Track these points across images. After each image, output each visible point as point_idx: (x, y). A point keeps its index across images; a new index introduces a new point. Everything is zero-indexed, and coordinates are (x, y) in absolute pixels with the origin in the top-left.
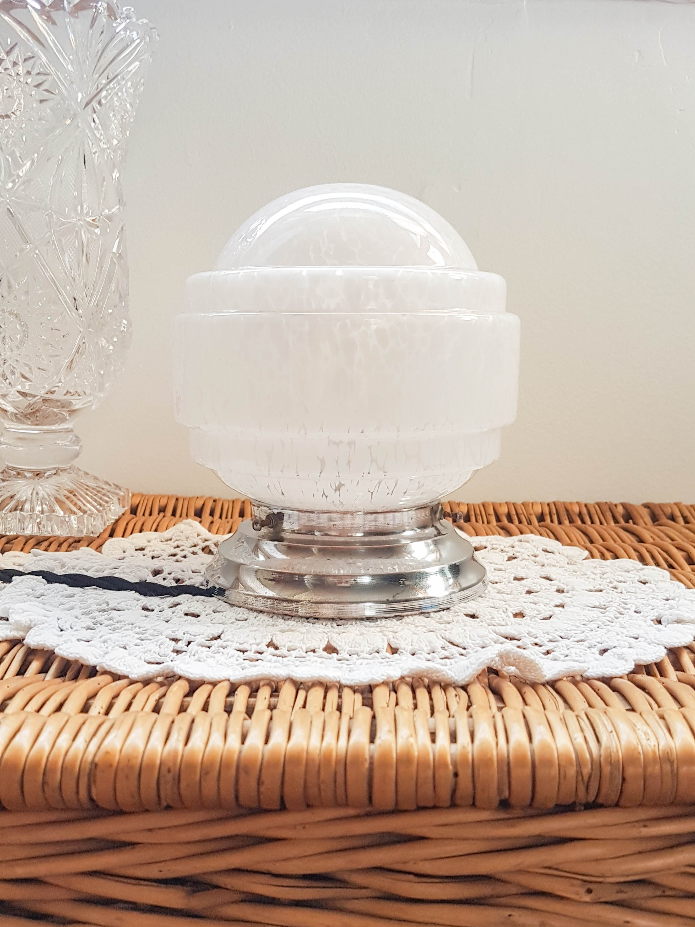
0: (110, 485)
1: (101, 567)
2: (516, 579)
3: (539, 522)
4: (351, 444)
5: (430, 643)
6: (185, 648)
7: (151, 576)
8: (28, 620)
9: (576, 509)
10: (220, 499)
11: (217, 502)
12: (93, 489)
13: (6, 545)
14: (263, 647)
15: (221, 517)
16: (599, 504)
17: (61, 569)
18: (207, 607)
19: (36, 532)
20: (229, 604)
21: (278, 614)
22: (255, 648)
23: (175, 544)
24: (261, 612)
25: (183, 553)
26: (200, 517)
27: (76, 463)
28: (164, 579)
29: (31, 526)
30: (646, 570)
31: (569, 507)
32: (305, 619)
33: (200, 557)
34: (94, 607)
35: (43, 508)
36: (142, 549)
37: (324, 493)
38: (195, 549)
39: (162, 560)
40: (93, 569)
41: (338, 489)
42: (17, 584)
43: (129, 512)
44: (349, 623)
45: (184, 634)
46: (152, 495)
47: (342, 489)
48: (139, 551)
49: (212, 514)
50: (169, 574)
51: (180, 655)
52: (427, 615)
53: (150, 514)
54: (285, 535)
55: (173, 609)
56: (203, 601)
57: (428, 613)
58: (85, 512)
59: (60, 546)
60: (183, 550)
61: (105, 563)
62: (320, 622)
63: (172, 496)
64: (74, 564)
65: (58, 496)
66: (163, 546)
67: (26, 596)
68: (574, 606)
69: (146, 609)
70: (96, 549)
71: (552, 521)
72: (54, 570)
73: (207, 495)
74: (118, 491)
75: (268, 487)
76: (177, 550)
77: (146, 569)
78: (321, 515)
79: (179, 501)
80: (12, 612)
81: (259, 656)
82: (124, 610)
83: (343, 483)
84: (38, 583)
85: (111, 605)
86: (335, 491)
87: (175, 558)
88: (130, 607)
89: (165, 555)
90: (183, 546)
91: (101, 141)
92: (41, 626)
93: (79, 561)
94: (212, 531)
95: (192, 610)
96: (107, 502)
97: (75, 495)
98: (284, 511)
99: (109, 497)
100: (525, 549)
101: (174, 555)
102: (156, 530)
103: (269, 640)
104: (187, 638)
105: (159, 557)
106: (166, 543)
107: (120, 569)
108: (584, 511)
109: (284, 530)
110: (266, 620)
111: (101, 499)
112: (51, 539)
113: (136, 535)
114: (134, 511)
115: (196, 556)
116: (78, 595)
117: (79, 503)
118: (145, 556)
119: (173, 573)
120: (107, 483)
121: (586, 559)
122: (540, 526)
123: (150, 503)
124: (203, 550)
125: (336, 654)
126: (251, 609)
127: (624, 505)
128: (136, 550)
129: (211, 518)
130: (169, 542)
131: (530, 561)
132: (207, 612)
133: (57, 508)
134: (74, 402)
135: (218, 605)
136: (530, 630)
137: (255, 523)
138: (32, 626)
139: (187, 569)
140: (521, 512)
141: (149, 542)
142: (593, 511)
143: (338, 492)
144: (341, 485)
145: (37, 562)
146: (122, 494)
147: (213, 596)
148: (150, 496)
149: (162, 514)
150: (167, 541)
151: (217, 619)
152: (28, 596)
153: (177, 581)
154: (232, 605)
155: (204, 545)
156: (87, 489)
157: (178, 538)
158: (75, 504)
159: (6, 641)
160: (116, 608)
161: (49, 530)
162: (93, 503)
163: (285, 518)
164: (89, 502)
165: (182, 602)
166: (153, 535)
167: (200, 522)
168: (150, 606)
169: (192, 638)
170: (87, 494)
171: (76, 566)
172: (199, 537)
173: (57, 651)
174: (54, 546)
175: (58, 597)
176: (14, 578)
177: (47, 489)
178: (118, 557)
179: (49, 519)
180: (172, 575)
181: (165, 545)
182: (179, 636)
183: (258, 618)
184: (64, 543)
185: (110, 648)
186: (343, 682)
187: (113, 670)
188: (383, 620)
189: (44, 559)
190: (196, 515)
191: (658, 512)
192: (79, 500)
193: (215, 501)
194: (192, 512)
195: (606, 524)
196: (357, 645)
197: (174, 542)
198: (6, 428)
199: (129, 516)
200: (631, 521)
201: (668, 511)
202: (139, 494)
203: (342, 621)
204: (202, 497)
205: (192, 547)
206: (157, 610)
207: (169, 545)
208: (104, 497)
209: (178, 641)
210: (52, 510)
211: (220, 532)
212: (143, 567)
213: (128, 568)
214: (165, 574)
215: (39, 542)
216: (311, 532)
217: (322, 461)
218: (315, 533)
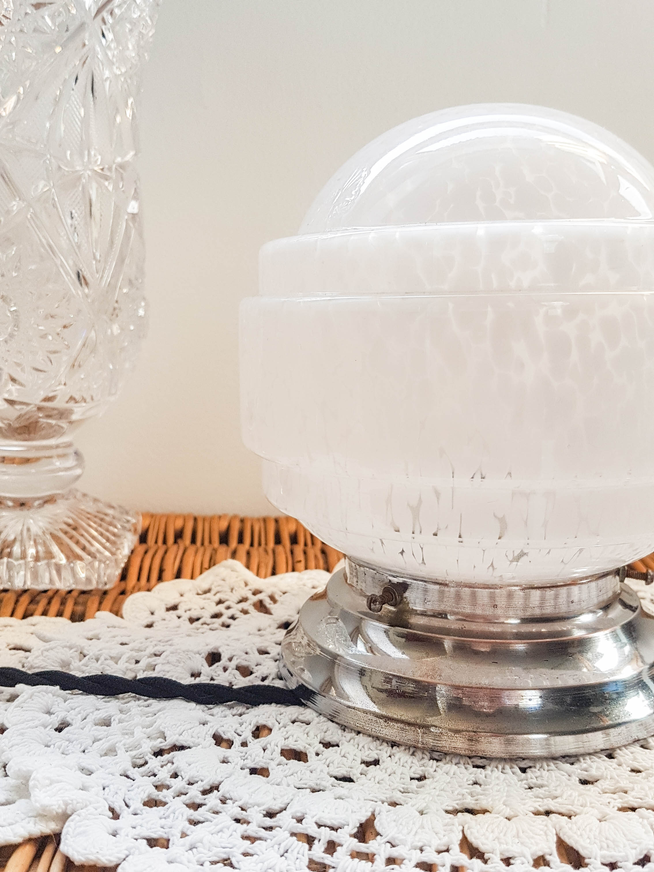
0: (114, 508)
6: (329, 859)
7: (206, 665)
8: (61, 802)
10: (247, 518)
11: (245, 521)
12: (96, 517)
14: (460, 857)
15: (252, 544)
17: (80, 661)
18: (311, 734)
19: (29, 583)
20: (337, 723)
21: (423, 750)
22: (447, 860)
23: (217, 598)
24: (394, 744)
25: (230, 612)
26: (229, 546)
27: (76, 486)
28: (225, 669)
29: (22, 573)
33: (254, 617)
34: (147, 746)
35: (37, 552)
36: (174, 608)
38: (244, 606)
39: (208, 627)
41: (516, 559)
43: (139, 542)
44: (538, 766)
45: (319, 826)
46: (164, 516)
48: (171, 612)
49: (241, 540)
50: (230, 659)
53: (165, 542)
54: (413, 618)
55: (261, 740)
56: (297, 720)
58: (94, 557)
59: (63, 603)
60: (228, 608)
61: (137, 644)
62: (493, 764)
63: (189, 515)
64: (96, 651)
65: (56, 532)
66: (200, 601)
67: (43, 728)
69: (219, 740)
72: (69, 664)
75: (402, 552)
76: (221, 608)
77: (198, 655)
79: (198, 521)
80: (35, 786)
82: (189, 748)
83: (526, 551)
85: (172, 738)
86: (512, 562)
87: (220, 621)
88: (197, 740)
89: (206, 615)
90: (227, 600)
91: (113, 64)
92: (81, 814)
93: (101, 643)
94: (250, 568)
95: (291, 744)
96: (114, 535)
97: (75, 529)
99: (116, 528)
101: (217, 616)
102: (180, 576)
103: (460, 837)
104: (325, 834)
105: (199, 619)
106: (204, 596)
107: (163, 656)
111: (107, 531)
112: (50, 594)
113: (157, 587)
114: (143, 539)
115: (249, 616)
116: (117, 718)
117: (83, 541)
118: (181, 619)
119: (235, 658)
120: (109, 505)
123: (163, 527)
124: (255, 605)
128: (167, 609)
130: (208, 595)
132: (315, 749)
133: (55, 549)
134: (76, 410)
135: (324, 728)
137: (373, 600)
138: (69, 812)
139: (251, 649)
141: (181, 596)
144: (522, 554)
145: (46, 653)
146: (133, 520)
148: (162, 516)
149: (181, 544)
150: (206, 592)
151: (336, 763)
152: (46, 727)
153: (239, 669)
154: (343, 727)
155: (255, 599)
156: (89, 518)
157: (219, 589)
158: (77, 543)
159: (28, 841)
160: (178, 745)
161: (47, 581)
162: (100, 538)
163: (409, 590)
164: (93, 537)
166: (184, 583)
168: (224, 733)
170: (90, 526)
172: (248, 588)
174: (54, 606)
175: (89, 726)
177: (40, 524)
178: (145, 622)
179: (46, 566)
180: (234, 663)
181: (204, 599)
183: (396, 758)
184: (69, 598)
189: (55, 647)
190: (222, 542)
192: (82, 535)
193: (241, 521)
194: (216, 539)
197: (215, 595)
203: (525, 761)
204: (225, 516)
205: (240, 601)
206: (237, 741)
207: (209, 599)
208: (111, 528)
209: (310, 840)
210: (50, 555)
211: (263, 571)
212: (192, 651)
213: (172, 653)
214: (224, 661)
215: (33, 600)
216: (442, 615)
217: (502, 521)
218: (449, 616)
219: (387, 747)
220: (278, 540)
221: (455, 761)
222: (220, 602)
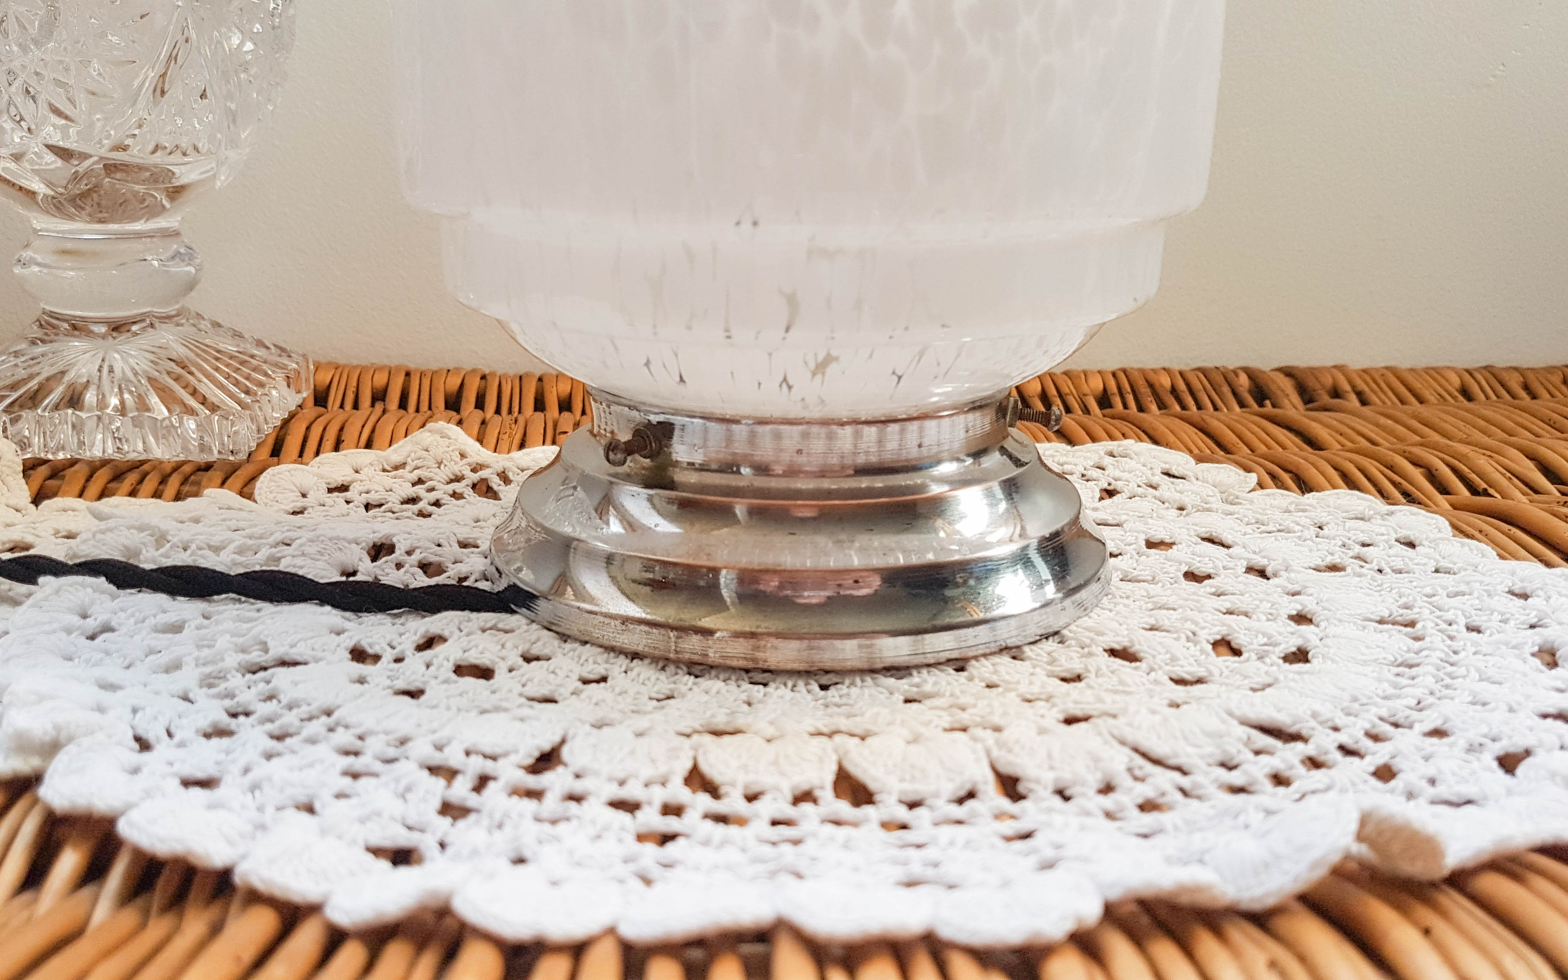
0: (268, 348)
1: (250, 542)
3: (1101, 409)
6: (472, 800)
7: (367, 560)
8: (51, 725)
9: (1166, 382)
10: (493, 374)
11: (488, 378)
12: (231, 357)
13: (48, 482)
14: (680, 793)
15: (498, 411)
16: (1203, 371)
17: (157, 550)
18: (509, 645)
19: (110, 451)
20: (557, 633)
21: (677, 663)
22: (659, 796)
23: (414, 476)
24: (635, 656)
25: (433, 496)
26: (458, 411)
27: (192, 302)
28: (399, 566)
29: (99, 439)
31: (1153, 377)
32: (743, 674)
33: (469, 503)
34: (232, 660)
35: (122, 402)
36: (343, 488)
37: (785, 380)
38: (458, 487)
39: (390, 514)
40: (231, 548)
41: (821, 368)
42: (46, 599)
43: (311, 402)
45: (468, 753)
46: (356, 367)
47: (832, 369)
48: (336, 494)
49: (480, 404)
50: (409, 553)
51: (461, 824)
53: (356, 406)
54: (681, 476)
55: (428, 654)
56: (494, 628)
58: (214, 409)
59: (163, 481)
60: (431, 490)
61: (258, 530)
62: (779, 679)
63: (398, 368)
64: (186, 536)
65: (156, 375)
66: (387, 480)
67: (64, 635)
69: (359, 655)
70: (241, 494)
71: (1126, 407)
72: (137, 553)
73: (468, 367)
74: (285, 361)
75: (647, 364)
76: (420, 490)
77: (354, 545)
78: (760, 429)
79: (412, 376)
81: (671, 824)
82: (306, 664)
83: (834, 353)
84: (97, 595)
85: (277, 650)
86: (814, 374)
87: (415, 508)
88: (320, 654)
89: (393, 502)
90: (431, 480)
92: (86, 741)
93: (199, 528)
94: (485, 441)
95: (474, 657)
96: (261, 385)
97: (190, 372)
98: (677, 420)
99: (266, 375)
100: (1130, 472)
101: (413, 500)
102: (369, 445)
103: (689, 765)
104: (476, 765)
105: (381, 505)
106: (395, 473)
107: (294, 546)
108: (1182, 386)
109: (676, 464)
110: (653, 679)
111: (247, 379)
112: (146, 467)
113: (328, 456)
114: (321, 398)
115: (462, 502)
116: (193, 624)
117: (203, 389)
118: (351, 504)
119: (418, 551)
120: (260, 344)
121: (1253, 490)
123: (354, 383)
124: (474, 486)
125: (872, 807)
126: (610, 649)
127: (1248, 371)
128: (330, 491)
129: (478, 413)
130: (400, 471)
131: (1149, 498)
132: (509, 663)
133: (154, 400)
134: (174, 169)
135: (534, 638)
137: (611, 447)
138: (63, 740)
139: (448, 538)
141: (357, 472)
142: (1196, 385)
143: (819, 377)
144: (829, 359)
145: (99, 536)
146: (294, 366)
147: (513, 612)
148: (354, 367)
149: (379, 406)
150: (396, 468)
151: (536, 681)
152: (71, 634)
153: (425, 567)
154: (565, 637)
155: (475, 477)
156: (217, 359)
157: (418, 463)
158: (194, 393)
160: (287, 658)
161: (140, 447)
162: (232, 388)
163: (677, 433)
165: (446, 633)
166: (364, 456)
167: (460, 423)
168: (371, 645)
169: (489, 767)
170: (217, 369)
171: (191, 541)
172: (465, 461)
173: (124, 828)
174: (150, 483)
175: (144, 633)
176: (42, 580)
177: (131, 360)
178: (290, 507)
179: (137, 423)
180: (416, 557)
181: (394, 477)
182: (453, 757)
183: (632, 674)
184: (175, 475)
185: (270, 810)
187: (278, 893)
189: (116, 528)
190: (447, 407)
191: (1311, 383)
192: (201, 382)
193: (483, 377)
194: (440, 402)
195: (1225, 410)
197: (411, 472)
198: (35, 231)
199: (311, 411)
200: (1268, 402)
201: (1328, 381)
202: (329, 364)
204: (457, 370)
205: (452, 481)
206: (388, 655)
207: (401, 477)
208: (255, 375)
209: (450, 774)
210: (143, 406)
211: (504, 445)
212: (344, 539)
213: (311, 541)
214: (399, 554)
215: (118, 476)
216: (730, 467)
217: (792, 301)
218: (742, 470)
219: (623, 661)
220: (540, 405)
221: (722, 676)
222: (420, 481)
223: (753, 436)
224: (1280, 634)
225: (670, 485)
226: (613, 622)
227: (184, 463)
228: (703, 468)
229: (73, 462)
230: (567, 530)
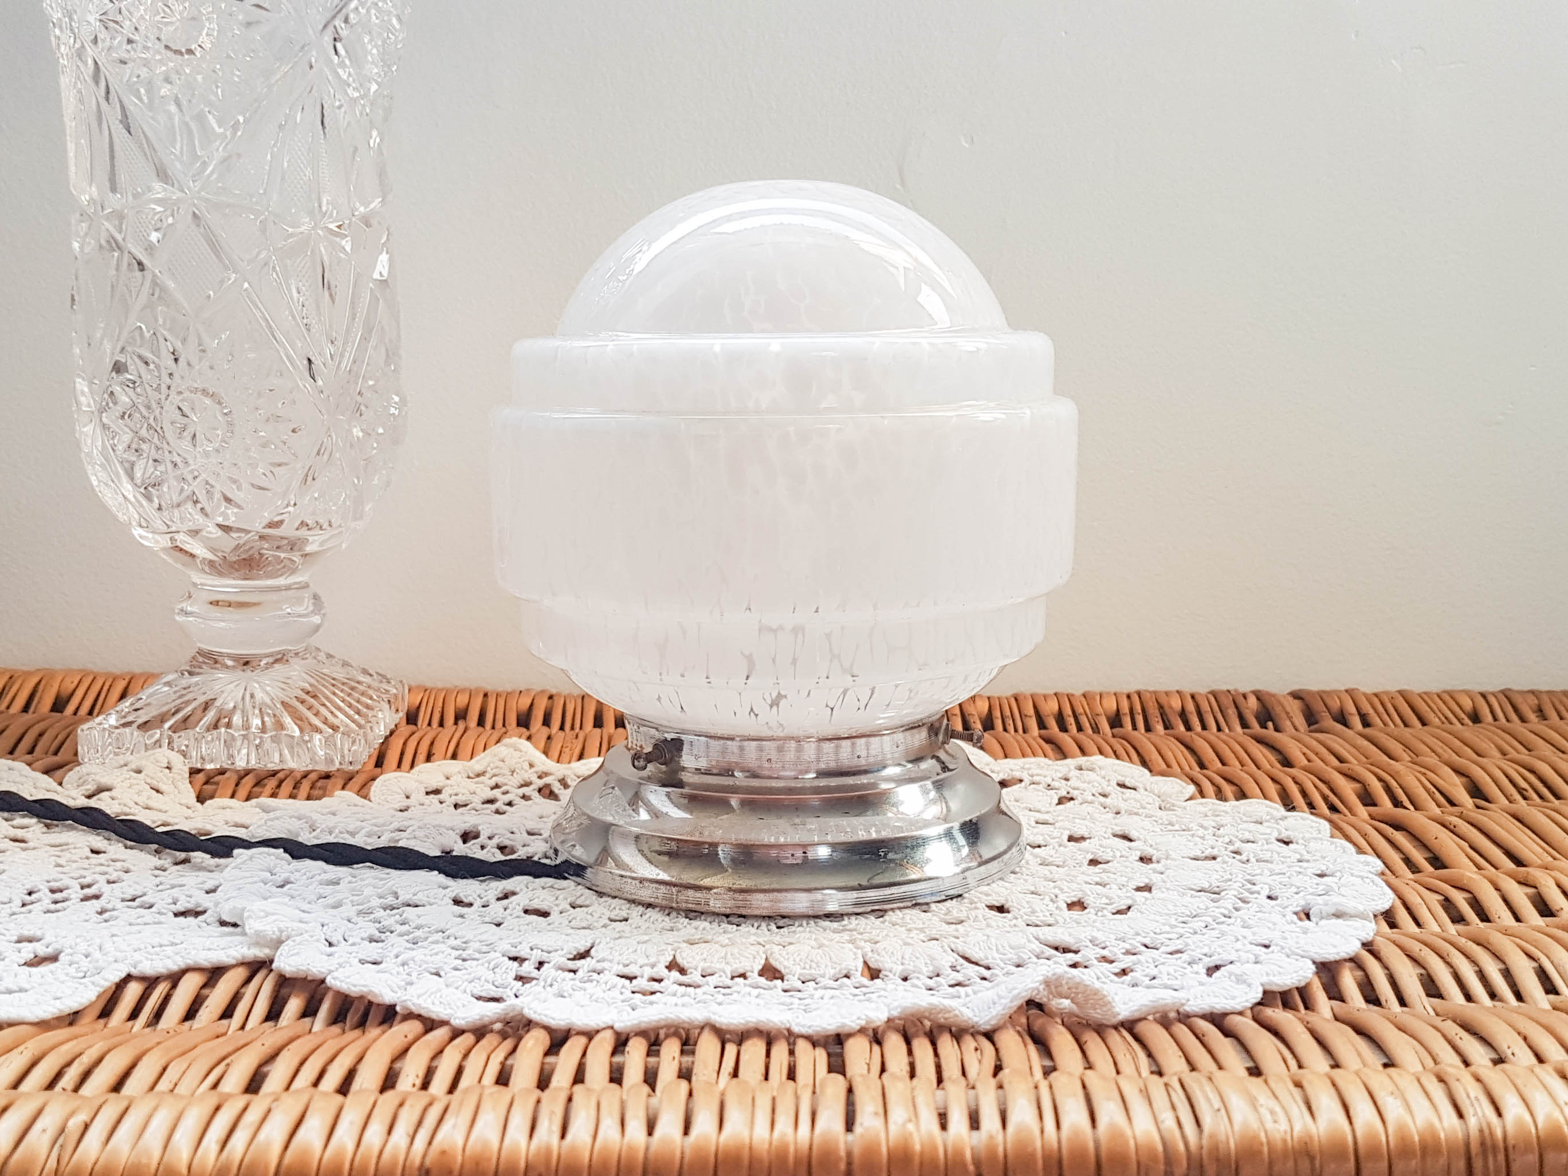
0: (371, 675)
1: (376, 829)
2: (1071, 839)
3: (1112, 728)
4: (798, 630)
5: (932, 959)
6: (535, 973)
7: (460, 841)
8: (275, 929)
9: (1176, 704)
10: (559, 695)
11: (555, 698)
12: (343, 684)
13: (205, 787)
14: (661, 971)
15: (562, 728)
16: (1214, 694)
17: (310, 833)
18: (561, 897)
19: (253, 762)
20: (596, 891)
21: (678, 910)
22: (648, 972)
23: (492, 782)
24: (649, 905)
25: (507, 798)
26: (528, 728)
27: (315, 641)
28: (483, 847)
29: (244, 751)
30: (1289, 819)
31: (1164, 700)
32: (724, 918)
33: (536, 804)
34: (376, 902)
35: (263, 722)
36: (437, 792)
37: (752, 709)
38: (525, 790)
39: (474, 812)
40: (363, 832)
41: (775, 703)
42: (243, 863)
43: (404, 721)
44: (797, 924)
45: (532, 949)
46: (442, 690)
47: (783, 703)
48: (432, 796)
49: (547, 722)
50: (490, 838)
51: (527, 986)
52: (924, 907)
53: (441, 724)
54: (686, 777)
55: (505, 902)
56: (552, 887)
57: (927, 904)
58: (335, 728)
59: (297, 785)
60: (506, 793)
61: (380, 821)
62: (749, 922)
63: (477, 690)
64: (331, 825)
65: (287, 700)
66: (471, 785)
67: (262, 885)
68: (1168, 889)
69: (457, 902)
70: (358, 793)
71: (1135, 728)
72: (298, 835)
73: (538, 688)
74: (385, 686)
75: (659, 699)
76: (497, 793)
77: (450, 832)
78: (746, 743)
79: (490, 698)
80: (250, 917)
81: (656, 986)
82: (424, 906)
83: (783, 693)
84: (278, 861)
85: (404, 897)
86: (771, 706)
87: (493, 807)
88: (433, 901)
89: (476, 802)
90: (506, 784)
91: (349, 85)
92: (298, 939)
93: (336, 819)
94: (550, 754)
95: (536, 904)
96: (368, 707)
97: (314, 697)
98: (683, 737)
99: (371, 698)
100: (1089, 783)
101: (491, 801)
102: (454, 757)
103: (670, 958)
104: (537, 955)
105: (466, 805)
106: (477, 779)
107: (408, 831)
108: (1191, 707)
109: (684, 769)
110: (660, 920)
111: (358, 702)
112: (281, 775)
113: (422, 767)
114: (412, 718)
115: (530, 802)
116: (347, 880)
117: (323, 711)
118: (444, 804)
119: (497, 837)
120: (365, 672)
121: (1191, 798)
122: (1114, 736)
123: (440, 704)
124: (540, 790)
125: (779, 981)
126: (633, 902)
127: (1259, 695)
128: (427, 793)
129: (545, 729)
130: (481, 778)
131: (1096, 805)
132: (561, 908)
133: (288, 720)
134: (311, 540)
135: (578, 894)
136: (1095, 934)
137: (636, 757)
138: (283, 938)
139: (519, 828)
140: (1081, 710)
141: (448, 778)
142: (1205, 707)
143: (775, 708)
144: (780, 697)
145: (269, 823)
146: (395, 691)
147: (566, 878)
148: (440, 690)
149: (461, 725)
150: (478, 775)
151: (578, 919)
152: (266, 884)
153: (502, 849)
154: (601, 894)
155: (540, 783)
156: (333, 685)
157: (496, 771)
158: (318, 714)
159: (242, 964)
160: (411, 903)
161: (277, 760)
162: (347, 709)
163: (686, 747)
164: (339, 709)
165: (517, 890)
166: (451, 766)
167: (529, 738)
168: (466, 897)
169: (545, 957)
170: (334, 694)
171: (335, 827)
172: (533, 770)
173: (329, 981)
174: (287, 787)
175: (314, 885)
176: (236, 852)
177: (268, 688)
178: (398, 806)
179: (275, 739)
180: (495, 841)
181: (477, 783)
182: (523, 951)
183: (645, 917)
184: (304, 781)
185: (415, 974)
186: (796, 1029)
187: (423, 1013)
188: (853, 918)
189: (281, 817)
190: (519, 724)
191: (1318, 706)
192: (324, 705)
193: (551, 697)
194: (512, 719)
195: (1227, 730)
196: (814, 965)
197: (491, 778)
198: (195, 585)
199: (405, 729)
200: (1270, 724)
201: (1335, 704)
202: (419, 687)
203: (786, 920)
204: (529, 691)
205: (522, 786)
206: (477, 903)
207: (483, 783)
208: (364, 699)
209: (521, 960)
210: (280, 726)
211: (565, 757)
212: (444, 827)
213: (420, 828)
214: (482, 839)
215: (259, 783)
216: (728, 772)
217: (750, 659)
218: (736, 774)
219: (641, 909)
220: (598, 723)
221: (709, 919)
222: (497, 786)
223: (742, 749)
224: (1119, 897)
225: (680, 784)
226: (634, 882)
227: (312, 771)
228: (708, 773)
229: (222, 772)
230: (609, 819)
